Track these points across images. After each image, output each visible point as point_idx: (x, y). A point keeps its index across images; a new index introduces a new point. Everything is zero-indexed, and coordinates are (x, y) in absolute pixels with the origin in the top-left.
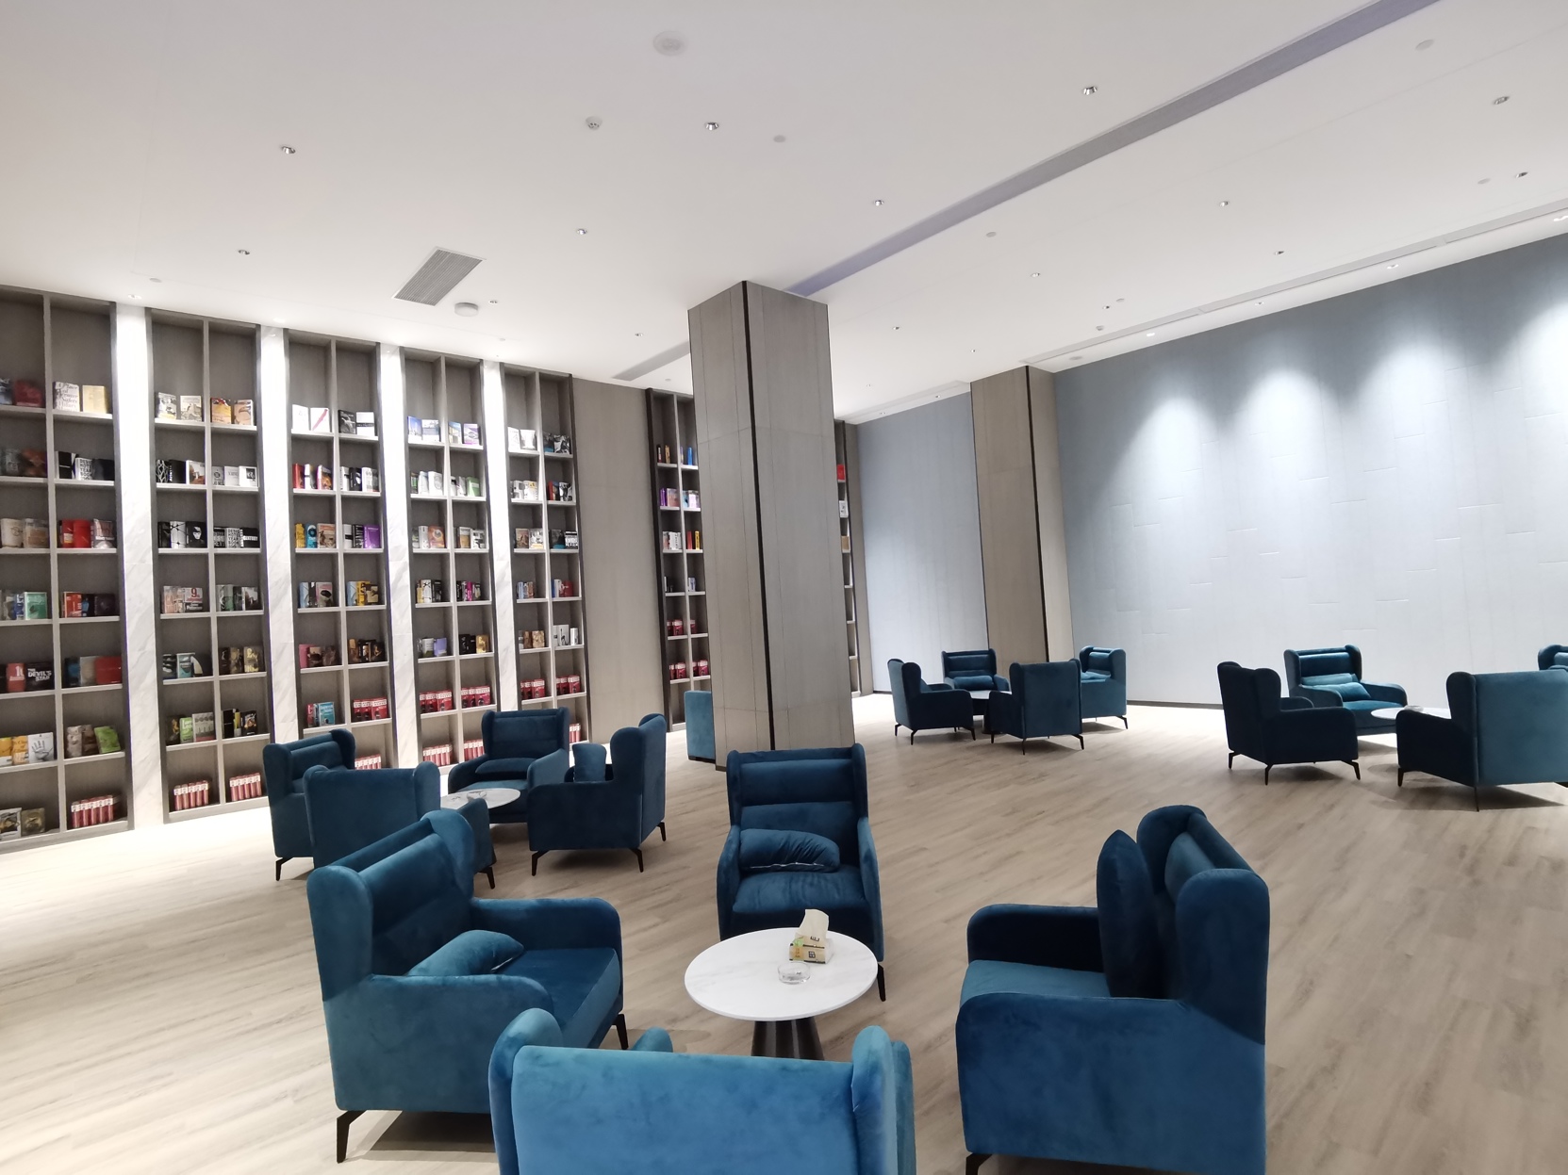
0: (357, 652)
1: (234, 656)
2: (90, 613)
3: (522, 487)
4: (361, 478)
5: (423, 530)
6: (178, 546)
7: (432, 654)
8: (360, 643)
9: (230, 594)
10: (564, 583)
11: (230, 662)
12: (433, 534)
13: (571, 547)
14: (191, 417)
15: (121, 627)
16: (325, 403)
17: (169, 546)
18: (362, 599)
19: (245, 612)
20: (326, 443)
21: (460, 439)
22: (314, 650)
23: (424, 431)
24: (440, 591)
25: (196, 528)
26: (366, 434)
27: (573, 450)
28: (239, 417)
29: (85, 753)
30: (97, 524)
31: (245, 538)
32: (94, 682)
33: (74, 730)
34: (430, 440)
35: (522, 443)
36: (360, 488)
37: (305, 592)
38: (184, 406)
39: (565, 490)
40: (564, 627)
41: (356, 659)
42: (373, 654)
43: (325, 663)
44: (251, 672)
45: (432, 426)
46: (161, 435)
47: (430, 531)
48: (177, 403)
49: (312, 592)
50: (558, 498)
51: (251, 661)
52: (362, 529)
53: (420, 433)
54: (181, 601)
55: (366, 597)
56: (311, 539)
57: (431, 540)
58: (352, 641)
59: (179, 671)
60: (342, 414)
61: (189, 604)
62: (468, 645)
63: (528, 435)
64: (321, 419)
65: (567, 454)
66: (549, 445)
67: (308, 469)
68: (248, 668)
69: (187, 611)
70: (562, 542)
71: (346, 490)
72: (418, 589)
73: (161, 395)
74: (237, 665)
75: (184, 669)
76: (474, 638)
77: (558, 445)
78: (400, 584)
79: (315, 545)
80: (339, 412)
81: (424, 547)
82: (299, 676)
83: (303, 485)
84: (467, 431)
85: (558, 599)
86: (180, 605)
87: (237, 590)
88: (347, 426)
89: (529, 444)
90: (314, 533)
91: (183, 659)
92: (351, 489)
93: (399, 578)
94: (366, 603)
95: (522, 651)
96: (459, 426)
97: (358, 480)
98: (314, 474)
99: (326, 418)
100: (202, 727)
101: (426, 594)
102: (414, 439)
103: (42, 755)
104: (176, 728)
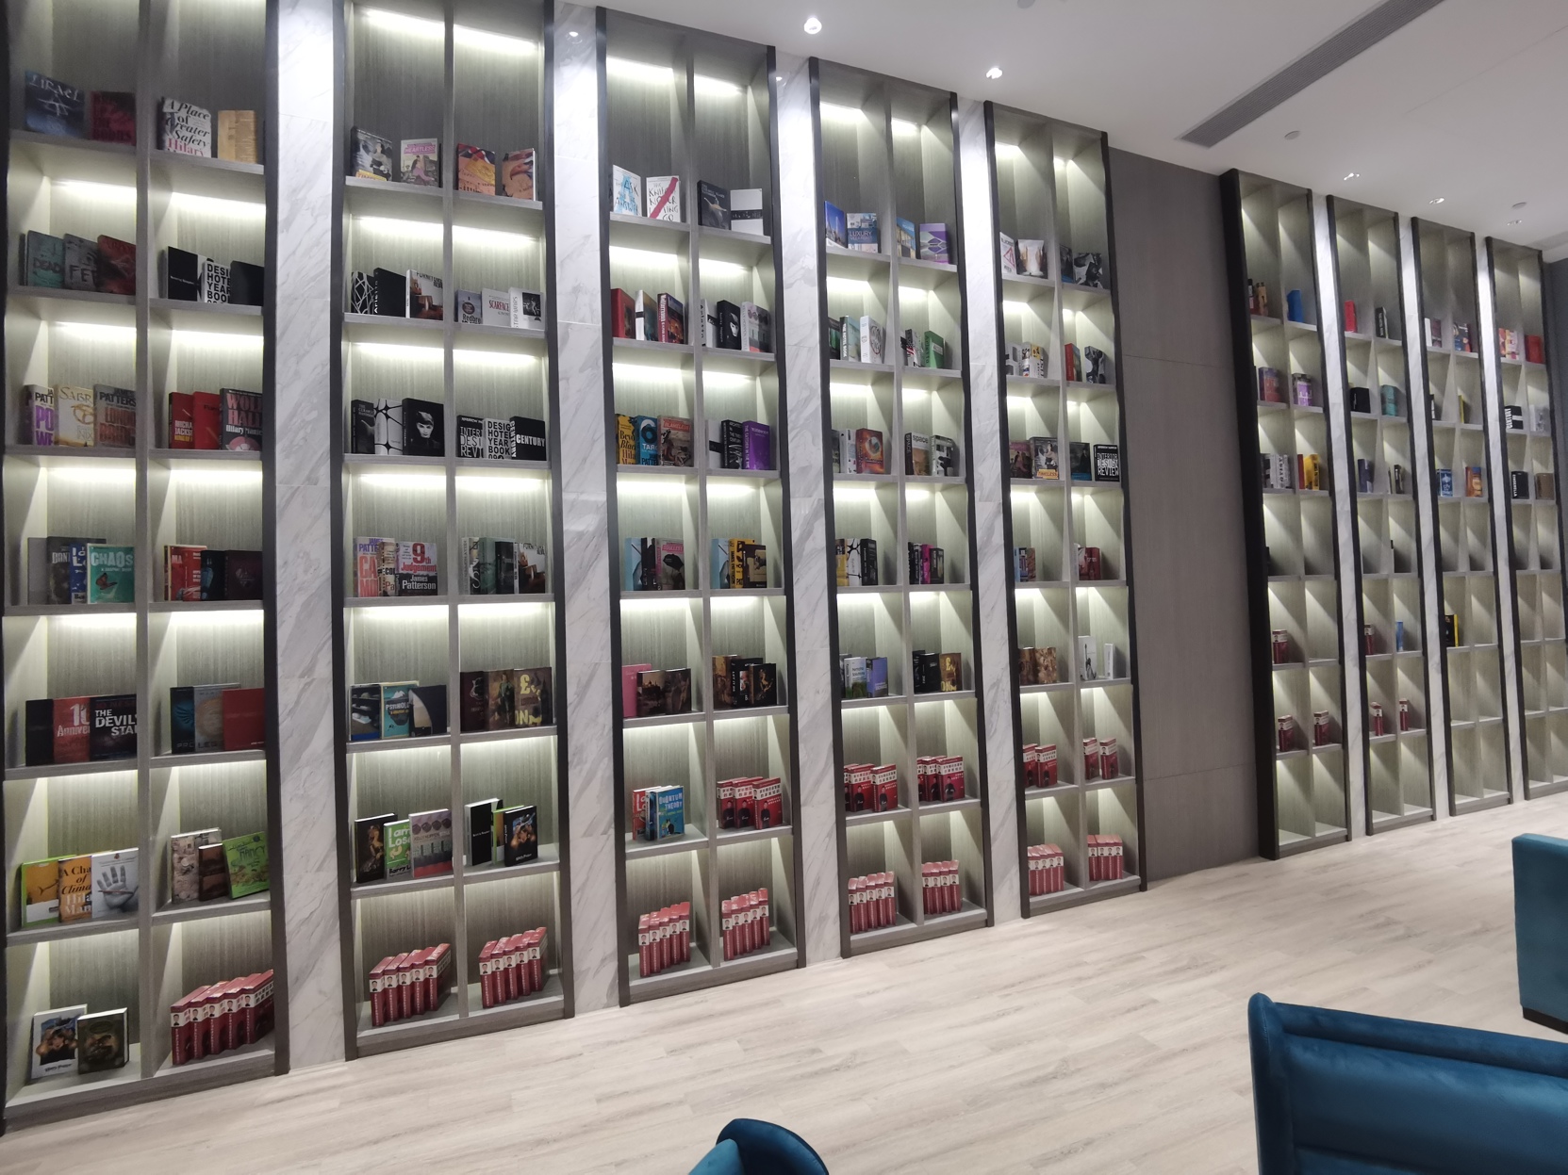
0: (729, 682)
1: (495, 688)
2: (216, 594)
4: (738, 325)
5: (849, 438)
8: (736, 665)
9: (491, 558)
10: (1090, 552)
12: (867, 445)
17: (371, 451)
21: (913, 253)
23: (851, 237)
25: (424, 414)
26: (749, 231)
27: (1110, 282)
28: (512, 185)
30: (231, 401)
31: (519, 439)
35: (1019, 265)
36: (736, 344)
39: (1095, 363)
41: (727, 698)
42: (757, 689)
43: (670, 707)
45: (863, 226)
47: (861, 438)
51: (529, 700)
52: (741, 431)
53: (841, 236)
54: (392, 571)
57: (864, 459)
58: (720, 662)
59: (385, 721)
60: (705, 189)
61: (408, 577)
63: (1030, 250)
64: (664, 200)
65: (1100, 291)
67: (641, 298)
68: (522, 715)
71: (711, 346)
72: (839, 556)
74: (500, 709)
75: (394, 717)
77: (1081, 273)
78: (809, 546)
80: (699, 185)
81: (850, 471)
83: (630, 333)
84: (926, 238)
86: (390, 578)
87: (504, 549)
88: (713, 214)
89: (1033, 266)
90: (652, 436)
91: (395, 695)
92: (721, 344)
93: (808, 533)
96: (911, 228)
97: (734, 330)
99: (676, 195)
100: (427, 844)
101: (853, 567)
102: (837, 248)
103: (118, 900)
104: (377, 844)
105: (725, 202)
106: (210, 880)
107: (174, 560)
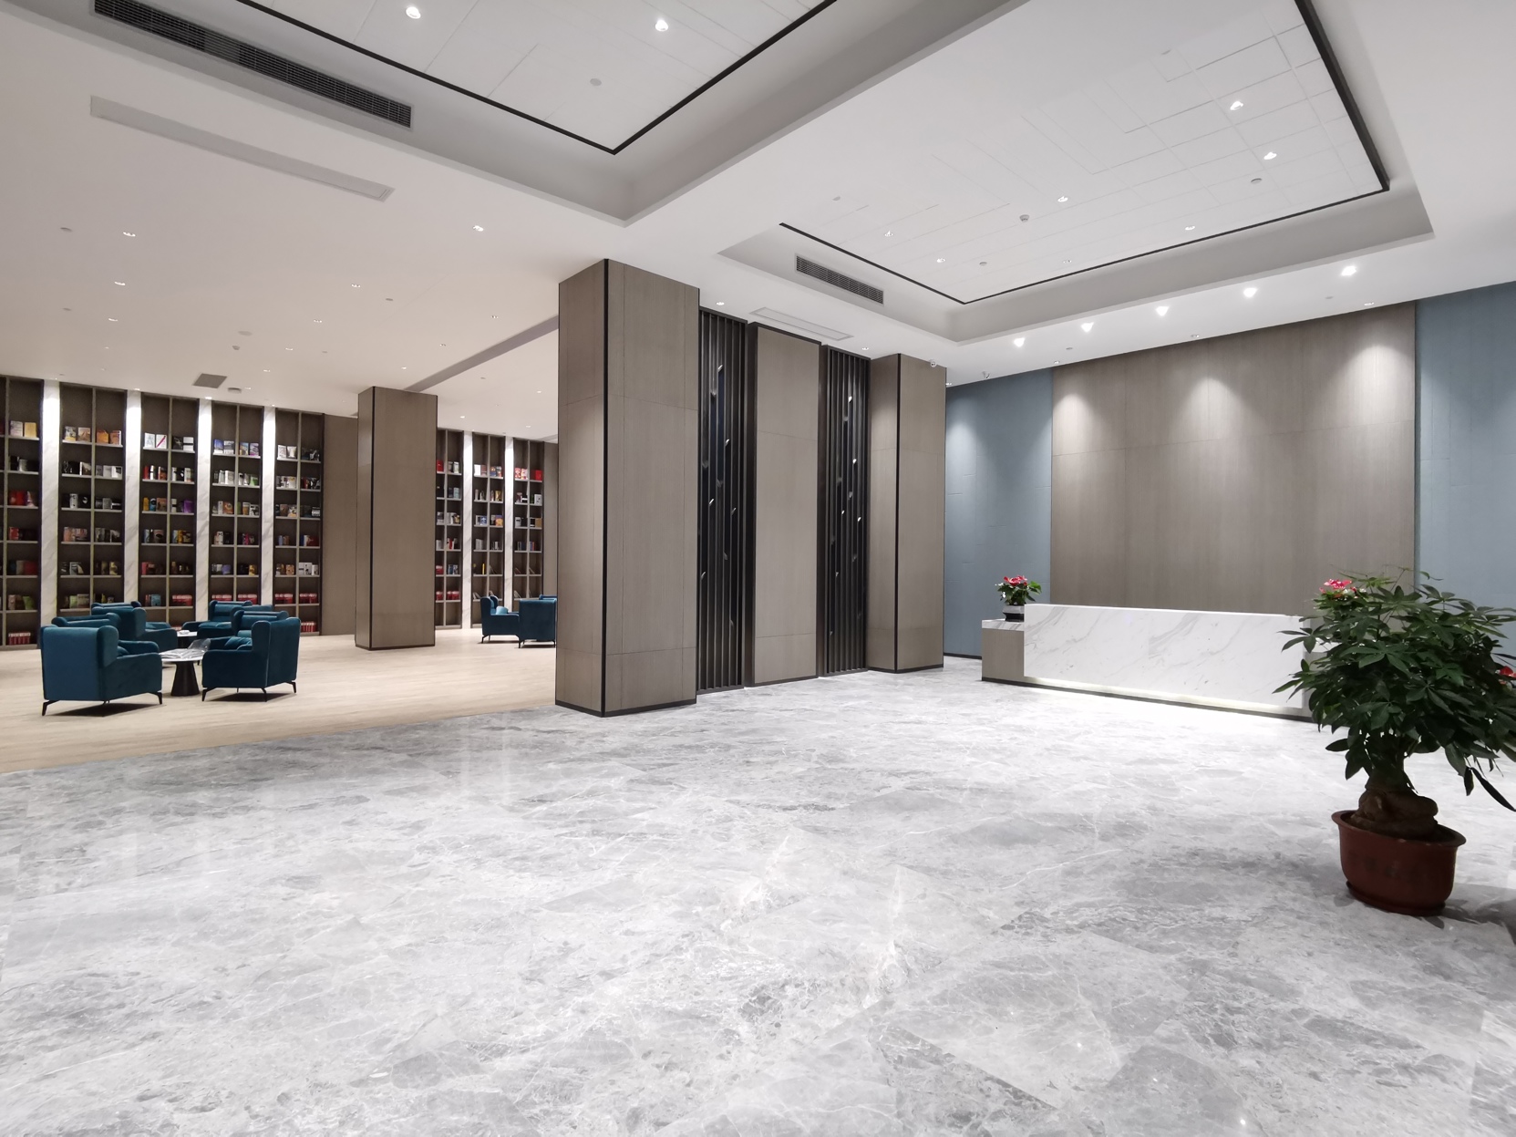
0: (175, 569)
1: (104, 565)
2: (23, 539)
3: (286, 480)
4: (183, 473)
5: (220, 504)
6: (73, 506)
7: (221, 573)
9: (103, 533)
10: (310, 538)
11: (100, 569)
12: (226, 506)
13: (315, 517)
14: (84, 439)
15: (39, 547)
16: (164, 432)
17: (69, 506)
18: (180, 540)
19: (111, 543)
20: (164, 453)
21: (247, 452)
22: (151, 566)
23: (225, 448)
24: (228, 538)
25: (85, 497)
26: (189, 449)
27: (321, 459)
28: (113, 439)
29: (16, 609)
30: (29, 494)
31: (113, 504)
32: (23, 574)
33: (12, 596)
34: (228, 452)
35: (288, 454)
36: (183, 479)
37: (147, 534)
38: (80, 433)
39: (315, 483)
40: (309, 564)
41: (174, 572)
42: (185, 570)
43: (156, 573)
44: (113, 575)
45: (230, 445)
46: (66, 449)
47: (224, 505)
48: (77, 432)
49: (151, 534)
50: (309, 487)
51: (113, 569)
52: (183, 502)
53: (221, 448)
54: (74, 535)
55: (183, 539)
56: (153, 506)
57: (224, 510)
58: (174, 563)
59: (70, 571)
60: (174, 438)
61: (78, 537)
62: (243, 569)
63: (292, 450)
64: (162, 441)
65: (317, 461)
66: (305, 455)
67: (152, 469)
68: (111, 572)
69: (77, 541)
70: (310, 514)
71: (174, 480)
72: (215, 536)
73: (67, 428)
74: (105, 570)
75: (73, 570)
76: (248, 566)
77: (312, 456)
78: (203, 534)
79: (155, 510)
81: (220, 513)
82: (140, 580)
83: (149, 477)
84: (252, 447)
85: (305, 547)
86: (73, 537)
87: (107, 531)
88: (177, 445)
89: (292, 455)
90: (155, 503)
91: (73, 565)
92: (177, 480)
93: (202, 530)
94: (182, 542)
95: (278, 574)
96: (247, 444)
97: (182, 475)
98: (156, 471)
99: (165, 440)
100: (82, 601)
101: (220, 538)
102: (217, 452)
104: (68, 601)
105: (182, 441)
106: (19, 606)
107: (11, 531)
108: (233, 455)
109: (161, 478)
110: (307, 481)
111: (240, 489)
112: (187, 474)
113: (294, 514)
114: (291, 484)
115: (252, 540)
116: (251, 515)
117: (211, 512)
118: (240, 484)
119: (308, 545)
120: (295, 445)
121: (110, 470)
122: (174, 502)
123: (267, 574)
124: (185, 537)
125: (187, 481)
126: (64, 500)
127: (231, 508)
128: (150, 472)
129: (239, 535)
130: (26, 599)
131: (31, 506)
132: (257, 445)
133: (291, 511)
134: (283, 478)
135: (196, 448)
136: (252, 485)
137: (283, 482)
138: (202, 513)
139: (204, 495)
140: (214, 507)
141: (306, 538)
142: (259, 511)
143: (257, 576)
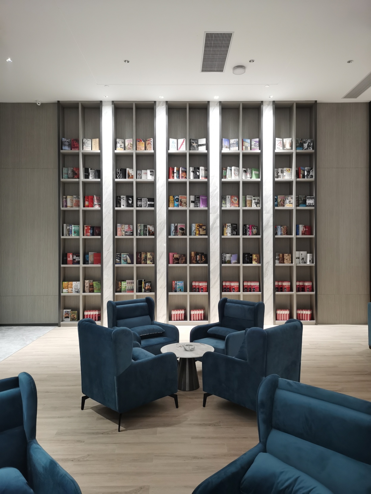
0: (195, 258)
1: (143, 256)
2: (93, 235)
3: (282, 172)
4: (199, 172)
5: (228, 198)
6: (123, 207)
7: (229, 262)
8: (197, 254)
9: (142, 228)
10: (305, 227)
11: (141, 259)
12: (233, 200)
13: (310, 206)
14: (129, 149)
15: (101, 240)
16: (184, 137)
17: (120, 207)
18: (198, 233)
20: (183, 155)
21: (249, 148)
22: (176, 256)
23: (231, 146)
24: (235, 229)
25: (130, 198)
26: (202, 150)
27: (314, 147)
28: (148, 146)
29: (90, 292)
30: (95, 198)
31: (148, 203)
32: (93, 263)
33: (87, 281)
34: (234, 150)
35: (284, 146)
36: (198, 177)
37: (173, 228)
38: (127, 144)
39: (309, 172)
40: (304, 253)
41: (194, 262)
42: (201, 260)
43: (180, 262)
44: (149, 264)
45: (234, 142)
46: (117, 157)
47: (231, 198)
48: (124, 143)
49: (176, 228)
50: (304, 177)
51: (149, 259)
52: (199, 198)
53: (228, 146)
54: (124, 231)
55: (199, 231)
56: (176, 203)
57: (232, 203)
59: (122, 261)
60: (192, 141)
61: (127, 232)
62: (248, 259)
63: (287, 141)
64: (182, 144)
65: (311, 150)
66: (300, 145)
67: (175, 169)
68: (148, 262)
69: (126, 235)
70: (304, 202)
71: (192, 178)
72: (224, 228)
73: (118, 140)
74: (144, 260)
75: (124, 260)
76: (252, 255)
77: (306, 145)
78: (215, 226)
79: (178, 206)
80: (190, 140)
81: (228, 206)
82: (168, 268)
83: (173, 177)
84: (253, 143)
85: (300, 236)
86: (124, 232)
87: (145, 226)
88: (194, 146)
89: (288, 146)
90: (177, 200)
91: (124, 256)
92: (195, 178)
93: (214, 223)
94: (200, 235)
95: (277, 264)
96: (249, 141)
97: (198, 173)
98: (178, 171)
99: (184, 143)
100: (129, 286)
101: (228, 231)
102: (225, 150)
103: (77, 290)
104: (120, 286)
105: (197, 143)
106: (91, 289)
107: (86, 228)
108: (238, 151)
109: (182, 177)
110: (302, 172)
111: (244, 183)
112: (202, 172)
113: (290, 204)
114: (288, 175)
115: (255, 231)
116: (254, 207)
117: (221, 206)
118: (244, 178)
119: (303, 234)
120: (290, 136)
121: (146, 173)
122: (192, 198)
123: (268, 263)
124: (201, 229)
125: (202, 179)
126: (117, 202)
127: (237, 202)
128: (173, 173)
129: (244, 226)
130: (95, 283)
131: (97, 207)
132: (257, 140)
133: (287, 201)
134: (280, 170)
135: (207, 148)
136: (254, 179)
137: (280, 174)
138: (214, 207)
139: (215, 190)
140: (223, 202)
141: (301, 228)
142: (260, 202)
143: (260, 265)
